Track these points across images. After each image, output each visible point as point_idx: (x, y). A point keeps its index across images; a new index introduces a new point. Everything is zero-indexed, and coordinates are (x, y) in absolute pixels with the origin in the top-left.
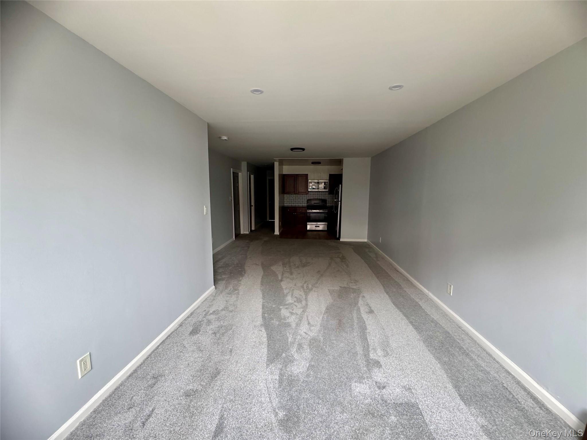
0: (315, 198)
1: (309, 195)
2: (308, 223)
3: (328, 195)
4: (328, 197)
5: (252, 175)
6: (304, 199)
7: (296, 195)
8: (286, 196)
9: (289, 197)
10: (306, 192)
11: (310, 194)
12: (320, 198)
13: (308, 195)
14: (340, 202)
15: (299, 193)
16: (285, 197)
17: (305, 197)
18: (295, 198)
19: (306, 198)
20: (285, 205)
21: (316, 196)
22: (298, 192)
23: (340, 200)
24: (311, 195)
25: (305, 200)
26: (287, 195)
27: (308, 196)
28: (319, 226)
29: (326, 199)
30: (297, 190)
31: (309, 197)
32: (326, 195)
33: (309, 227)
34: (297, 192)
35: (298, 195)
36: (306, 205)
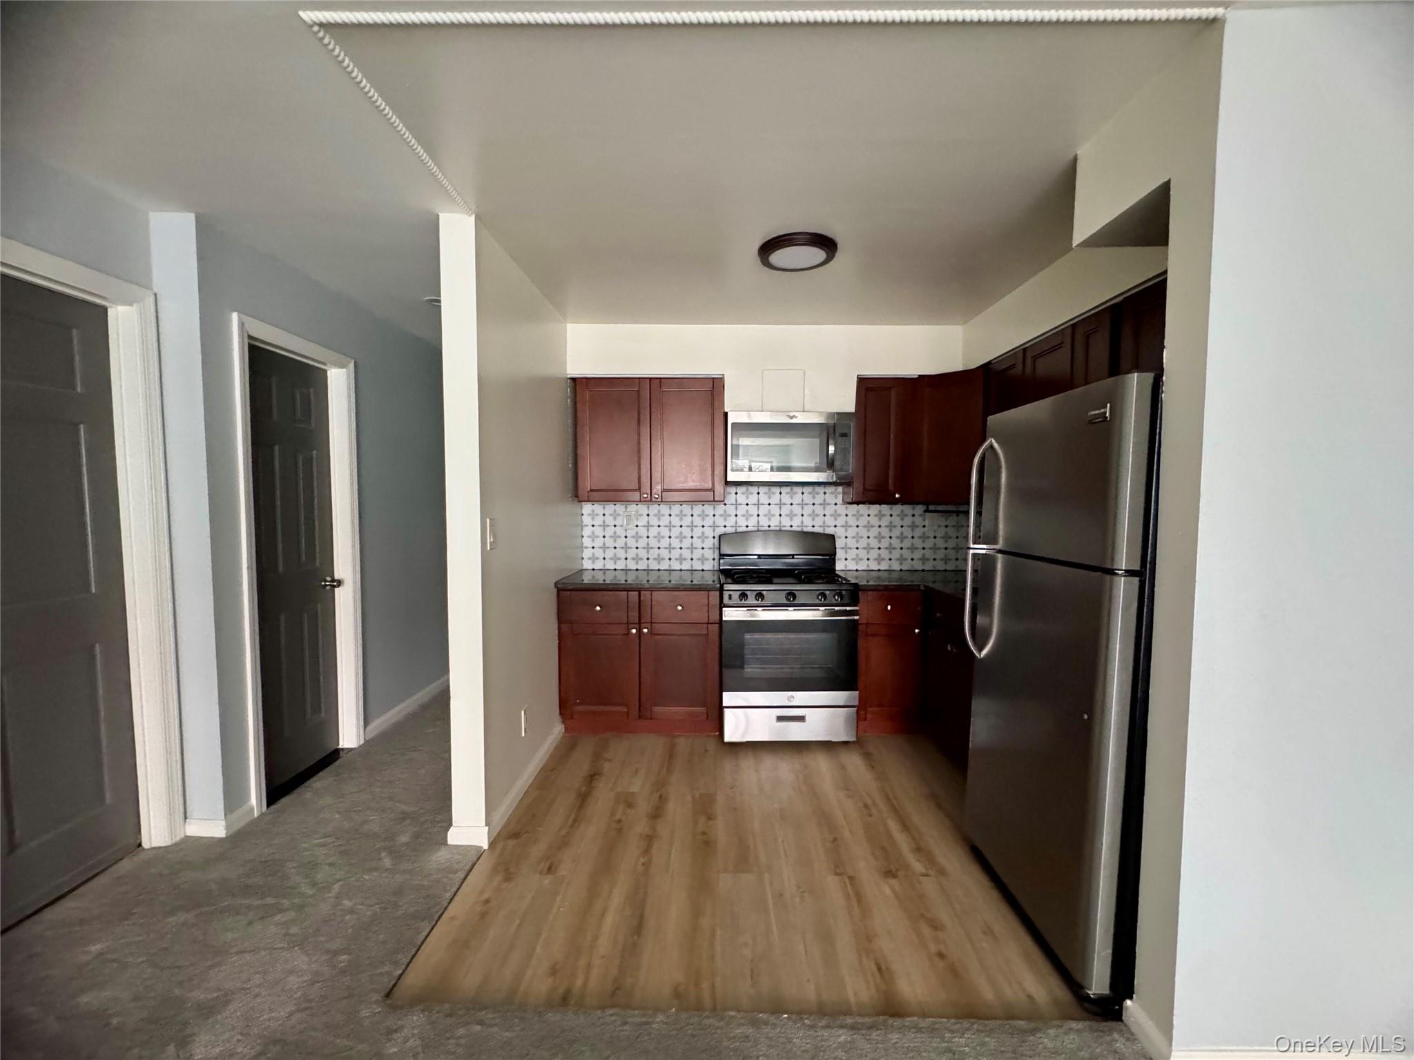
0: (764, 522)
1: (731, 510)
2: (728, 698)
3: (842, 509)
4: (841, 521)
5: (342, 366)
6: (698, 532)
7: (654, 509)
8: (593, 515)
9: (610, 520)
10: (712, 490)
11: (736, 505)
12: (796, 524)
13: (720, 509)
14: (1123, 591)
15: (668, 496)
16: (586, 520)
17: (709, 521)
18: (648, 526)
19: (714, 526)
20: (587, 565)
21: (769, 515)
22: (664, 490)
23: (1125, 556)
24: (742, 510)
25: (703, 537)
26: (598, 508)
27: (725, 516)
28: (801, 719)
29: (830, 531)
30: (657, 476)
31: (731, 521)
32: (830, 510)
33: (736, 727)
34: (658, 488)
35: (664, 509)
36: (714, 566)
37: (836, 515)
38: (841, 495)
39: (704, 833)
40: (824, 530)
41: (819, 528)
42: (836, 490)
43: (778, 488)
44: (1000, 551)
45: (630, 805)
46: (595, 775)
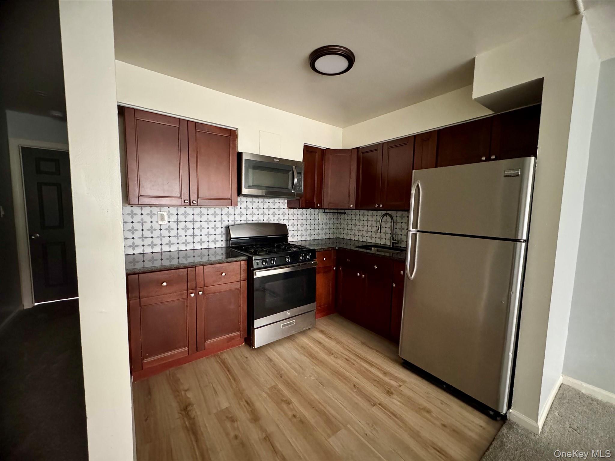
3: (287, 211)
4: (286, 217)
8: (132, 214)
10: (230, 199)
12: (266, 219)
19: (222, 221)
22: (199, 198)
27: (228, 214)
29: (281, 222)
30: (194, 188)
32: (281, 211)
34: (194, 196)
36: (222, 245)
37: (284, 214)
38: (286, 204)
39: (294, 416)
40: (279, 222)
41: (277, 221)
42: (284, 201)
43: (257, 199)
44: (418, 231)
45: (233, 420)
46: (187, 407)
